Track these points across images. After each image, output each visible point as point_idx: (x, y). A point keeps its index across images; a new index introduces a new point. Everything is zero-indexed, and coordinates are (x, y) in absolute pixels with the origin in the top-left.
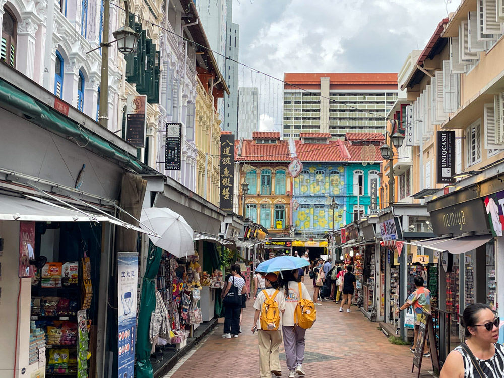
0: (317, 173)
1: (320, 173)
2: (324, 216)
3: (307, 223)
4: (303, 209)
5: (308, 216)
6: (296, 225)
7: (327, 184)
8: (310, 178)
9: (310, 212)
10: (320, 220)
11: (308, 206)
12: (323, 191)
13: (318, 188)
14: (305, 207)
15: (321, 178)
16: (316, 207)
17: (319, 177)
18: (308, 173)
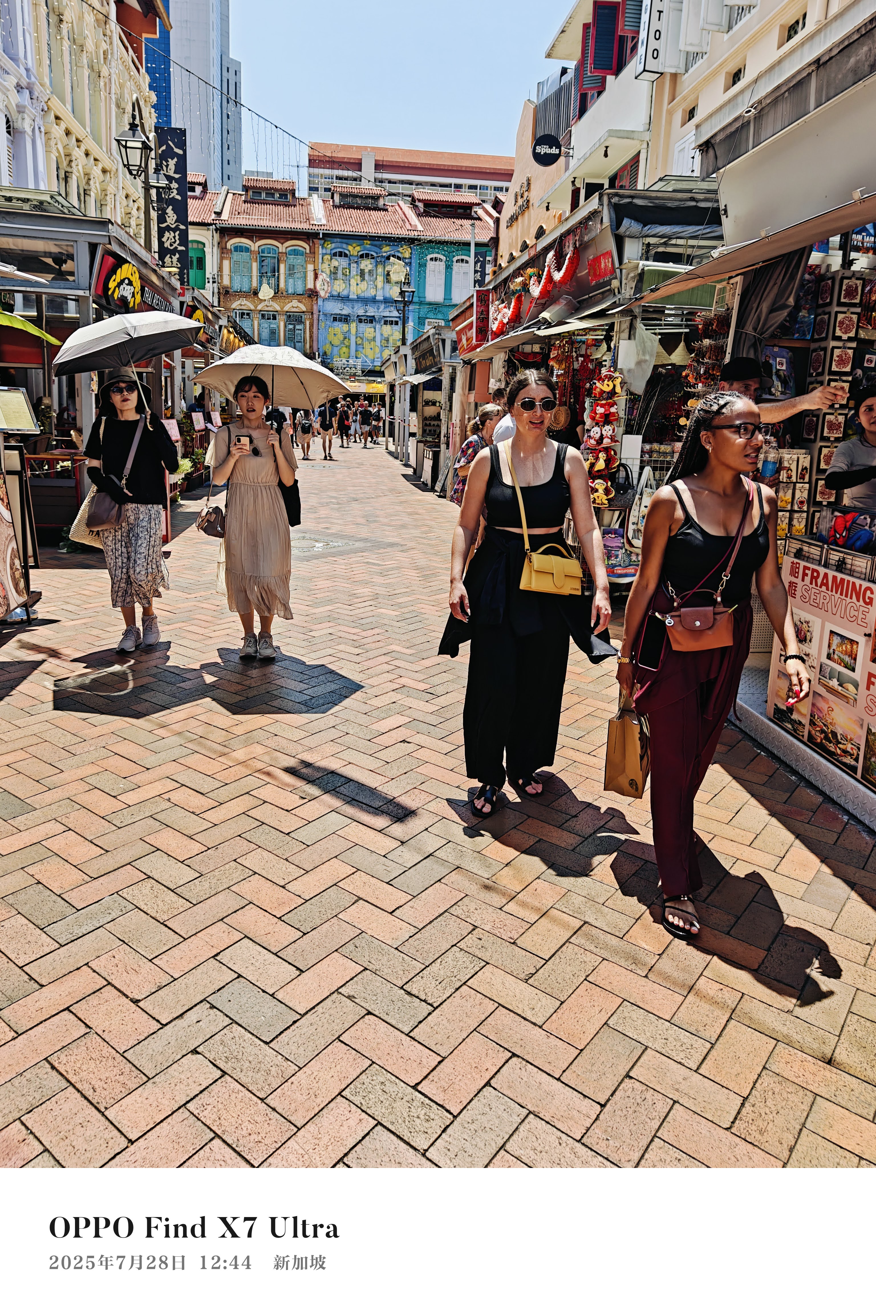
0: (362, 256)
1: (367, 255)
2: (374, 337)
3: (344, 350)
4: (336, 323)
5: (345, 338)
6: (325, 353)
7: (380, 279)
8: (350, 264)
9: (349, 330)
10: (366, 344)
11: (345, 319)
12: (372, 292)
13: (363, 286)
14: (340, 320)
15: (370, 267)
16: (360, 321)
17: (366, 265)
18: (346, 255)
